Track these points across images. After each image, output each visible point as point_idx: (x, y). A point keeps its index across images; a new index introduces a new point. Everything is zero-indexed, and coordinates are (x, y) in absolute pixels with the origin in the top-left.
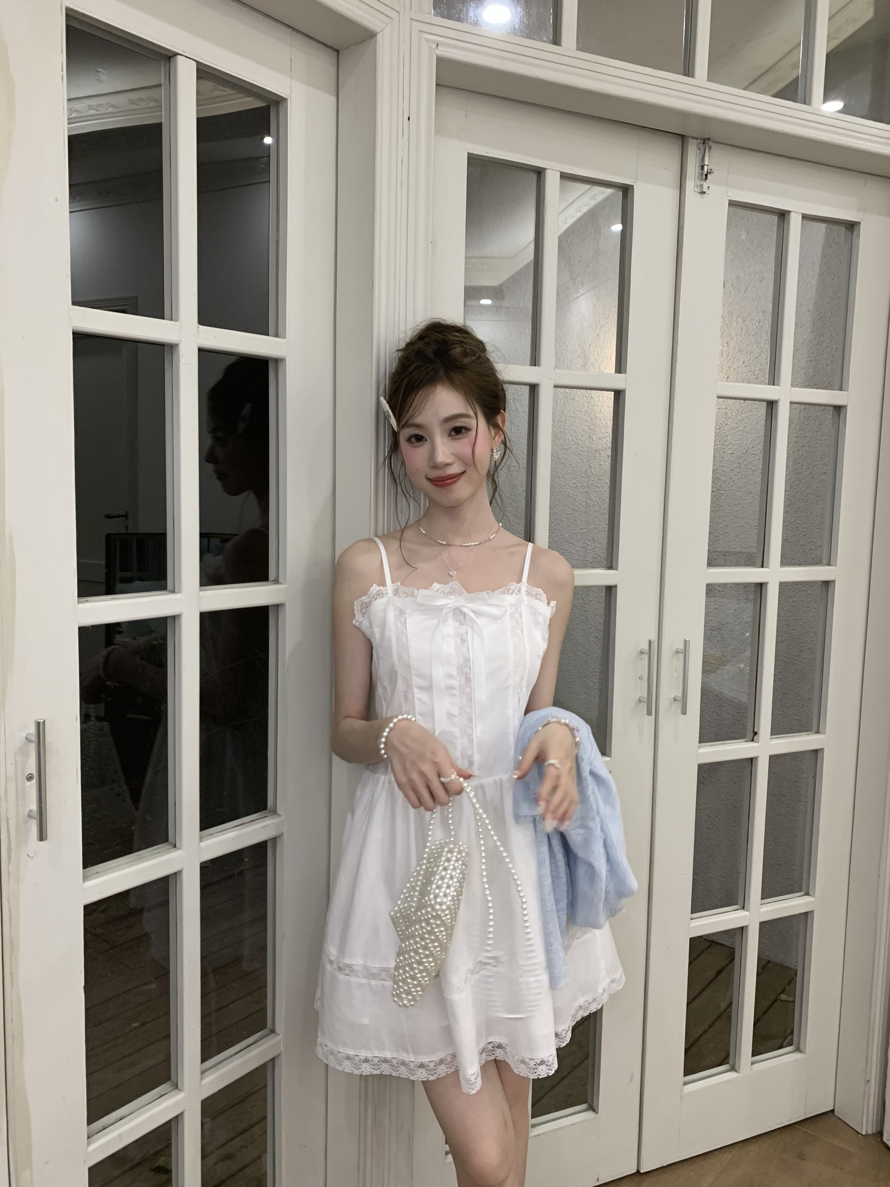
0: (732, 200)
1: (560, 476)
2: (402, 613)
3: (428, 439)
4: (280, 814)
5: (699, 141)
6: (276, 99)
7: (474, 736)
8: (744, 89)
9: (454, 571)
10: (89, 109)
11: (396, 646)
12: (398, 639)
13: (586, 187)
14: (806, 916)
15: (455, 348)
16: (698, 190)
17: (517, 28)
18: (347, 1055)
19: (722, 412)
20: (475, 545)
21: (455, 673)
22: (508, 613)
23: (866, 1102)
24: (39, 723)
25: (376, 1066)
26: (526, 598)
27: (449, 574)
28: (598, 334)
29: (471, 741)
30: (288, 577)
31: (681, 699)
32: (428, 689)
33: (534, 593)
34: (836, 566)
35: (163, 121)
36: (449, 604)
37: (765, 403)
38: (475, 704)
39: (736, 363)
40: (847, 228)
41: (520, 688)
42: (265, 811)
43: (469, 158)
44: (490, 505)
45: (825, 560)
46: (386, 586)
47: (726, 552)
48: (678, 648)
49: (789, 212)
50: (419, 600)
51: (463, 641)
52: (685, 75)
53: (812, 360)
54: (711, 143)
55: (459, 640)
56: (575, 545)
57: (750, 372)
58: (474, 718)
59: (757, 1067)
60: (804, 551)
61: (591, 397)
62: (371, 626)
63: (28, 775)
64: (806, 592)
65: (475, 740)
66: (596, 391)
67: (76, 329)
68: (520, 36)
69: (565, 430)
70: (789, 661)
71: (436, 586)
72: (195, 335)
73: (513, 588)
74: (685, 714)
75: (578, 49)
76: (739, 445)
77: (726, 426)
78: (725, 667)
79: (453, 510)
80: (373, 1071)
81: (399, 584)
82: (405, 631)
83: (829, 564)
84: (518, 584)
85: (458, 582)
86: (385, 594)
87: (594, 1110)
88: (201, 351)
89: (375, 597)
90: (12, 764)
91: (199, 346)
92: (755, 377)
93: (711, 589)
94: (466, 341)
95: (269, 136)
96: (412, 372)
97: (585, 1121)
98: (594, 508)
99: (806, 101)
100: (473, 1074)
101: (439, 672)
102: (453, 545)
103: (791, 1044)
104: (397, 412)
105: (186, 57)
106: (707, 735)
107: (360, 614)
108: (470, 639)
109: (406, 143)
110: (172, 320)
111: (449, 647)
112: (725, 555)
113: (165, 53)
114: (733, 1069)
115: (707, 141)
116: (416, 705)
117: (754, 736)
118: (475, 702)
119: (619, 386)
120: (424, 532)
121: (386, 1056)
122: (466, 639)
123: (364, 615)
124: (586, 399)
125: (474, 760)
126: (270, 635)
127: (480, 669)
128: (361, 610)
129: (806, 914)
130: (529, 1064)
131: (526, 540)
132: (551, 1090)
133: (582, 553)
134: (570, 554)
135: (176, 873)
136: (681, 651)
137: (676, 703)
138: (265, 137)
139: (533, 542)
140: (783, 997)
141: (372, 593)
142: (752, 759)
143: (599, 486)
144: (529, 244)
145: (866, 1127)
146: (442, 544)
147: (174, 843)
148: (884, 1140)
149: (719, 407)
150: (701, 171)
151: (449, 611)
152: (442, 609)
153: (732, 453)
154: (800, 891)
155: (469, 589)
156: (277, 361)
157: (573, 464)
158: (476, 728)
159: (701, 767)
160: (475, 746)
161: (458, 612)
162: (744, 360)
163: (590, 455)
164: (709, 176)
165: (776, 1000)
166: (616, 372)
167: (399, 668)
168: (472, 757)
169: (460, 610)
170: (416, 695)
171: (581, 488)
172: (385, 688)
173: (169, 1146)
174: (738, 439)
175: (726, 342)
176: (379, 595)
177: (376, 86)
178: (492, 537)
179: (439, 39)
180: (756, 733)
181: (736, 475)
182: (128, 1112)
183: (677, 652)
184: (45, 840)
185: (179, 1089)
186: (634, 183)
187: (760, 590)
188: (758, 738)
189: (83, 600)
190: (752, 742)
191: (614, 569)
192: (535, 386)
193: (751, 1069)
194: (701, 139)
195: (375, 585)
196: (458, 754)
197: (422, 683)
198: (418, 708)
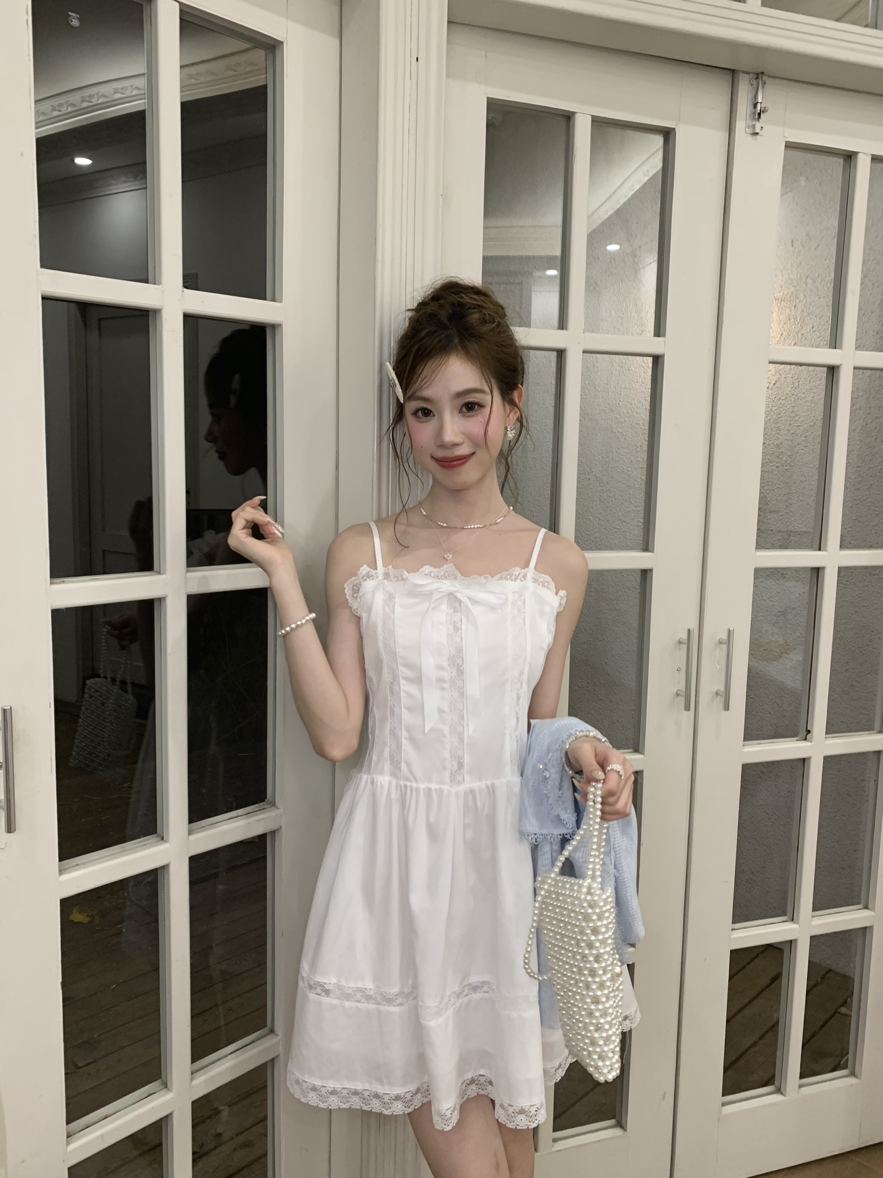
0: (789, 142)
2: (391, 597)
3: (436, 415)
4: (279, 806)
5: (752, 76)
6: (273, 43)
7: (466, 734)
9: (450, 554)
11: (382, 632)
12: (384, 624)
14: (865, 931)
15: (473, 313)
16: (749, 131)
18: (313, 1086)
20: (478, 528)
21: (445, 664)
22: (510, 601)
24: (5, 710)
25: (345, 1099)
26: (531, 585)
27: (444, 557)
29: (462, 740)
31: (723, 693)
32: (418, 680)
33: (541, 580)
36: (444, 588)
37: (826, 369)
38: (466, 699)
39: (804, 328)
41: (520, 684)
42: (263, 803)
43: (488, 103)
44: (501, 489)
46: (377, 568)
47: (791, 532)
48: (721, 638)
49: (856, 153)
50: (408, 583)
51: (457, 629)
54: (765, 78)
55: (452, 628)
57: (820, 337)
58: (465, 714)
59: (804, 1090)
60: (876, 532)
65: (466, 739)
67: (45, 293)
70: (858, 651)
71: (428, 569)
72: (180, 300)
73: (517, 573)
74: (728, 710)
76: (806, 417)
78: (787, 656)
80: (341, 1104)
81: (391, 567)
82: (392, 616)
84: (523, 570)
85: (454, 565)
86: (375, 576)
87: (622, 1128)
88: (186, 316)
89: (364, 578)
91: (184, 311)
93: (760, 574)
94: (485, 305)
96: (423, 338)
97: (612, 1138)
99: (877, 25)
100: (449, 1108)
101: (429, 664)
102: (455, 528)
103: (845, 1067)
104: (404, 380)
106: (751, 734)
108: (463, 627)
109: (415, 86)
110: (155, 284)
111: (440, 635)
114: (779, 1091)
115: (760, 75)
116: (402, 699)
117: (807, 734)
118: (466, 697)
119: (657, 351)
120: (424, 513)
121: (357, 1088)
122: (459, 628)
123: (355, 599)
125: (463, 762)
126: (268, 619)
127: (473, 662)
128: (353, 594)
129: (865, 929)
135: (163, 867)
136: (724, 641)
137: (718, 698)
140: (843, 1010)
141: (361, 574)
142: (804, 759)
146: (442, 526)
150: (753, 110)
151: (444, 596)
152: (433, 594)
153: (798, 426)
154: (859, 903)
155: (466, 574)
156: (275, 327)
158: (468, 726)
159: (746, 768)
160: (466, 746)
161: (452, 597)
162: (813, 325)
164: (762, 115)
165: (834, 1013)
166: (654, 336)
167: (384, 657)
168: (462, 758)
169: (454, 596)
170: (402, 687)
174: (806, 410)
175: (793, 306)
176: (369, 576)
177: (379, 25)
178: (498, 521)
180: (809, 732)
181: (802, 449)
182: (113, 1111)
183: (720, 643)
184: (13, 832)
185: (169, 1090)
186: (677, 125)
187: (816, 575)
188: (811, 738)
189: (56, 580)
190: (804, 741)
191: (650, 552)
192: (562, 351)
193: (798, 1093)
194: (754, 73)
195: (365, 566)
196: (447, 755)
197: (409, 673)
198: (404, 701)
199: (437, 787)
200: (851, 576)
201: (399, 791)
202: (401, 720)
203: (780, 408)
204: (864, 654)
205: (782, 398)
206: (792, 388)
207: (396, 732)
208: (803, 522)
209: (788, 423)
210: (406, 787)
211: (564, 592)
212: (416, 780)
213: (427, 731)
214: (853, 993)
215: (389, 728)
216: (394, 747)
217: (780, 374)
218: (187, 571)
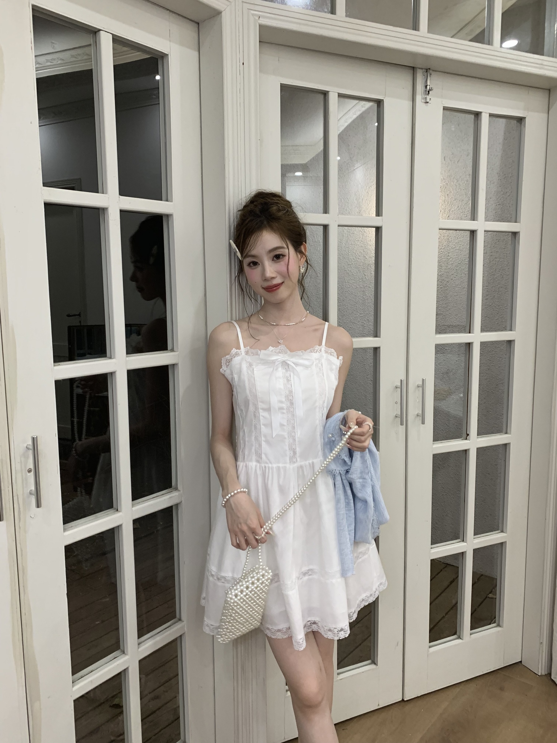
0: (445, 107)
1: (347, 281)
2: (251, 365)
3: (260, 264)
4: (180, 490)
5: (424, 70)
6: (161, 55)
7: (296, 437)
8: (452, 37)
9: (281, 340)
10: (47, 62)
11: (248, 385)
12: (249, 380)
13: (356, 102)
14: (502, 545)
15: (273, 207)
16: (424, 101)
17: (308, 4)
19: (445, 238)
20: (293, 325)
21: (284, 400)
22: (315, 364)
23: (540, 656)
24: (34, 438)
26: (325, 355)
27: (278, 342)
28: (367, 192)
29: (294, 440)
30: (179, 347)
31: (421, 415)
32: (268, 410)
33: (329, 352)
34: (515, 331)
35: (93, 68)
36: (280, 359)
37: (469, 232)
38: (296, 418)
39: (453, 208)
40: (518, 121)
41: (323, 408)
42: (171, 488)
43: (281, 86)
44: (301, 300)
45: (508, 328)
46: (241, 349)
48: (419, 384)
49: (481, 112)
50: (261, 356)
51: (288, 380)
52: (413, 29)
53: (500, 204)
54: (431, 71)
55: (285, 380)
56: (357, 324)
57: (462, 213)
58: (296, 426)
59: (474, 636)
61: (364, 231)
62: (232, 374)
63: (29, 469)
64: (500, 348)
65: (297, 439)
66: (368, 228)
67: (45, 201)
68: (310, 9)
69: (349, 253)
70: (490, 391)
71: (271, 348)
72: (117, 202)
73: (317, 349)
74: (424, 424)
75: (346, 16)
76: (456, 259)
77: (448, 247)
78: (451, 397)
79: (279, 305)
81: (249, 348)
82: (253, 376)
83: (511, 330)
84: (320, 347)
85: (284, 345)
86: (240, 354)
87: (375, 664)
88: (122, 211)
89: (234, 356)
90: (19, 463)
91: (120, 208)
92: (465, 216)
93: (440, 349)
94: (280, 202)
95: (158, 75)
96: (248, 223)
97: (370, 670)
98: (368, 301)
99: (490, 43)
100: (301, 639)
101: (274, 400)
102: (280, 325)
103: (495, 622)
104: (241, 248)
105: (106, 31)
106: (436, 438)
107: (225, 366)
108: (292, 379)
109: (242, 78)
110: (103, 193)
111: (280, 384)
112: (449, 327)
113: (93, 30)
114: (459, 638)
115: (428, 70)
116: (261, 420)
117: (467, 436)
118: (296, 417)
119: (378, 224)
120: (262, 318)
122: (290, 380)
123: (227, 366)
124: (361, 233)
125: (296, 451)
126: (170, 383)
127: (299, 397)
128: (226, 364)
129: (502, 543)
130: (334, 631)
131: (323, 320)
132: (350, 654)
133: (361, 329)
134: (354, 330)
135: (118, 526)
136: (421, 386)
137: (419, 417)
138: (156, 76)
139: (328, 322)
140: (490, 595)
141: (232, 354)
142: (466, 450)
143: (370, 287)
144: (321, 139)
145: (541, 670)
146: (273, 325)
147: (117, 509)
148: (552, 678)
149: (443, 235)
150: (425, 89)
151: (280, 363)
152: (275, 362)
153: (452, 264)
154: (498, 530)
155: (291, 350)
156: (168, 216)
157: (354, 274)
158: (297, 432)
159: (435, 456)
160: (297, 443)
161: (284, 364)
162: (458, 206)
163: (365, 267)
164: (430, 92)
165: (486, 597)
166: (376, 216)
167: (250, 398)
168: (295, 449)
169: (286, 362)
170: (261, 414)
171: (359, 289)
172: (242, 410)
173: (121, 692)
174: (456, 255)
175: (447, 195)
176: (237, 354)
177: (222, 44)
178: (303, 320)
179: (260, 13)
180: (468, 435)
181: (455, 277)
182: (96, 668)
183: (418, 387)
184: (40, 507)
185: (125, 654)
186: (384, 98)
187: (468, 347)
188: (470, 438)
189: (57, 364)
190: (466, 440)
191: (378, 337)
192: (326, 226)
193: (470, 638)
194: (425, 69)
195: (234, 349)
196: (287, 448)
197: (264, 406)
198: (262, 421)
199: (283, 465)
200: (485, 349)
201: (261, 470)
202: (261, 431)
203: (441, 254)
204: (494, 393)
205: (442, 248)
206: (447, 242)
207: (258, 438)
208: (456, 319)
209: (446, 262)
210: (265, 467)
211: (342, 357)
212: (271, 463)
213: (274, 436)
214: (496, 585)
215: (254, 436)
216: (257, 446)
217: (441, 234)
218: (127, 357)
